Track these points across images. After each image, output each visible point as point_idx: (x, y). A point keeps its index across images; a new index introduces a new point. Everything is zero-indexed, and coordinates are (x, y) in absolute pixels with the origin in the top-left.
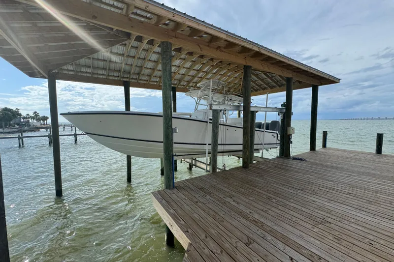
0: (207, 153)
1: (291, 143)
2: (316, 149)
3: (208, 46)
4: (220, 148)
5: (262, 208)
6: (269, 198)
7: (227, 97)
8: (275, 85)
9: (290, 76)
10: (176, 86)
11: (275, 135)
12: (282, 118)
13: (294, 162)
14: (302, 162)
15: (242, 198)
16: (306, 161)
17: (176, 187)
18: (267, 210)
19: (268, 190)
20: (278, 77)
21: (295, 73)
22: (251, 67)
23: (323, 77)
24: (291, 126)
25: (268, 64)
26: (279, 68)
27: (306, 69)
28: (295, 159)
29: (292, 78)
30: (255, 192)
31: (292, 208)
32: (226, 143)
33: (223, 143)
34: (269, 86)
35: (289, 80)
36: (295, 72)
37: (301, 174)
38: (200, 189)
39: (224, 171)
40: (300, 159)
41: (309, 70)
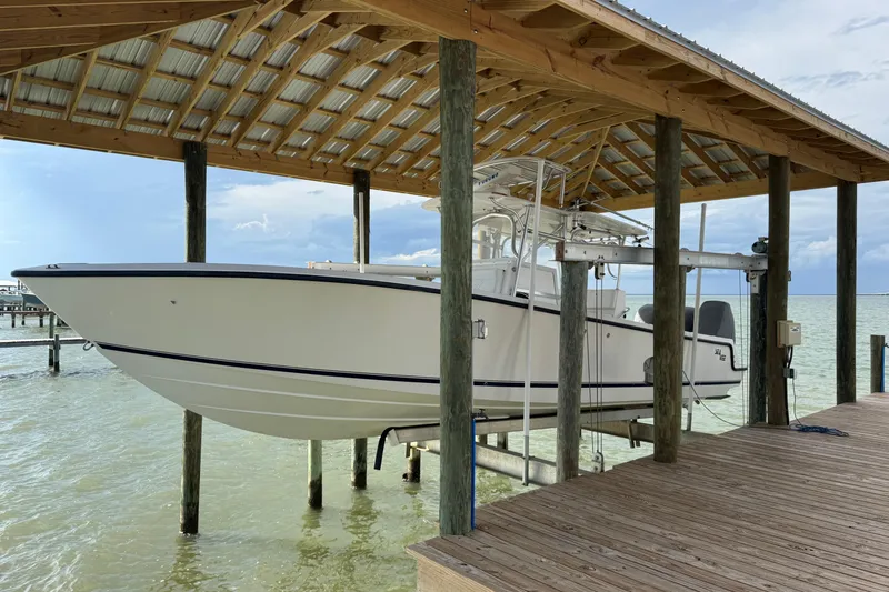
0: (526, 415)
1: (792, 376)
2: (858, 397)
3: (572, 54)
4: (587, 397)
5: (796, 574)
6: (798, 547)
7: (570, 219)
8: (710, 173)
9: (780, 150)
10: (367, 167)
11: (725, 351)
12: (756, 291)
13: (807, 439)
14: (830, 438)
15: (717, 549)
16: (846, 435)
17: (480, 528)
18: (812, 577)
19: (781, 525)
20: (726, 149)
21: (795, 144)
22: (679, 121)
23: (877, 159)
24: (788, 319)
25: (725, 113)
26: (753, 126)
27: (836, 134)
28: (804, 430)
29: (786, 158)
30: (745, 532)
31: (877, 568)
32: (605, 380)
33: (593, 381)
34: (690, 179)
35: (776, 163)
36: (794, 138)
37: (849, 476)
38: (564, 530)
39: (600, 474)
40: (823, 431)
41: (843, 137)
